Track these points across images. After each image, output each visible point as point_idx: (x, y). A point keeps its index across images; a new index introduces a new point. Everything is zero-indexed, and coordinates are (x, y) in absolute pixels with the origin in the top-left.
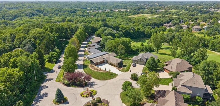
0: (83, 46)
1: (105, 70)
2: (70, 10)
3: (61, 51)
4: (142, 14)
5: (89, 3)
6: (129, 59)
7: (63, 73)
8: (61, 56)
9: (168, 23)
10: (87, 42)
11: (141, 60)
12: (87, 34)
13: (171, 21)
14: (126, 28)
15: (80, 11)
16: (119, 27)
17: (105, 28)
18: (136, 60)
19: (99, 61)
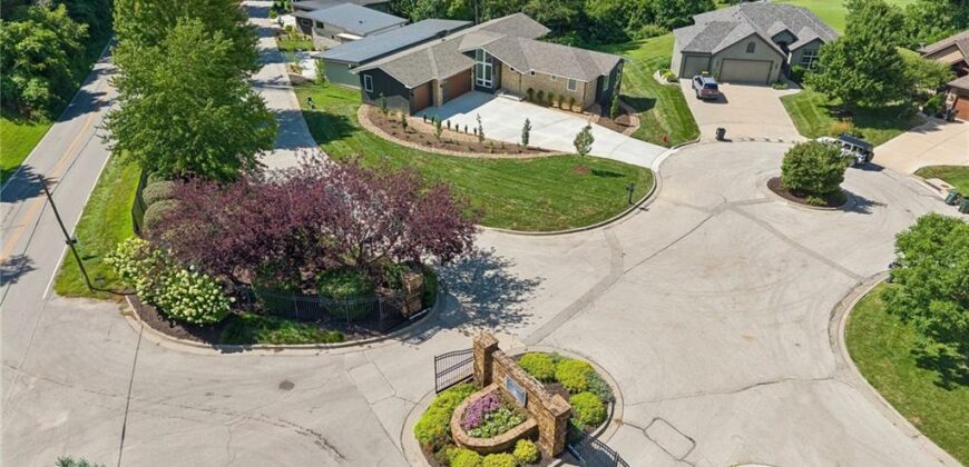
1: (518, 140)
3: (90, 30)
7: (139, 195)
8: (97, 67)
11: (751, 48)
18: (714, 52)
19: (436, 70)
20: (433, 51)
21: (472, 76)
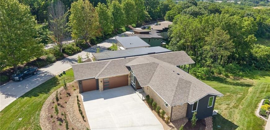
6: (242, 85)
12: (149, 14)
19: (100, 73)
20: (111, 63)
21: (129, 79)
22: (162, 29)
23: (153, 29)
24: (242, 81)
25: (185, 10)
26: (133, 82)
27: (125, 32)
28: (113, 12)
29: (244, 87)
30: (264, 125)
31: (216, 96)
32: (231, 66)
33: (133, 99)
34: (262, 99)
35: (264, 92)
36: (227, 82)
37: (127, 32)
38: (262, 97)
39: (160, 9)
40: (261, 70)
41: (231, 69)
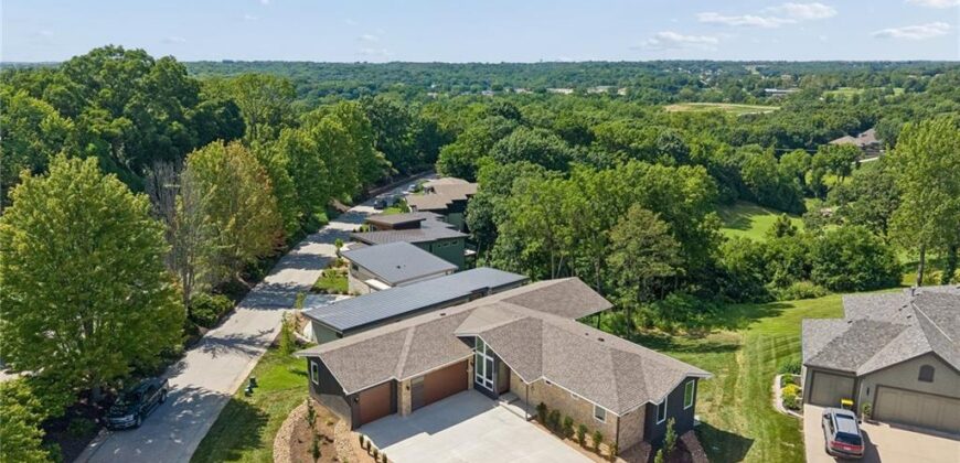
0: (334, 232)
2: (346, 88)
4: (695, 101)
5: (439, 67)
9: (854, 135)
10: (377, 208)
12: (387, 158)
13: (866, 126)
14: (631, 141)
15: (394, 89)
16: (592, 134)
17: (500, 122)
18: (860, 371)
19: (403, 365)
20: (415, 333)
21: (470, 370)
22: (446, 207)
23: (419, 207)
24: (710, 338)
25: (503, 141)
26: (484, 377)
27: (327, 224)
28: (288, 164)
29: (723, 355)
30: (802, 429)
31: (696, 379)
32: (675, 301)
33: (502, 421)
34: (775, 376)
35: (772, 359)
36: (678, 346)
37: (334, 225)
38: (772, 370)
39: (412, 137)
40: (742, 302)
41: (677, 311)
